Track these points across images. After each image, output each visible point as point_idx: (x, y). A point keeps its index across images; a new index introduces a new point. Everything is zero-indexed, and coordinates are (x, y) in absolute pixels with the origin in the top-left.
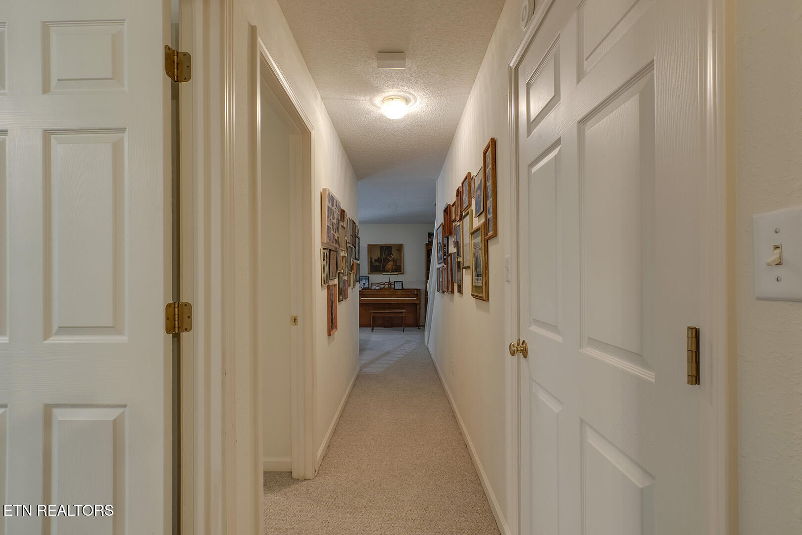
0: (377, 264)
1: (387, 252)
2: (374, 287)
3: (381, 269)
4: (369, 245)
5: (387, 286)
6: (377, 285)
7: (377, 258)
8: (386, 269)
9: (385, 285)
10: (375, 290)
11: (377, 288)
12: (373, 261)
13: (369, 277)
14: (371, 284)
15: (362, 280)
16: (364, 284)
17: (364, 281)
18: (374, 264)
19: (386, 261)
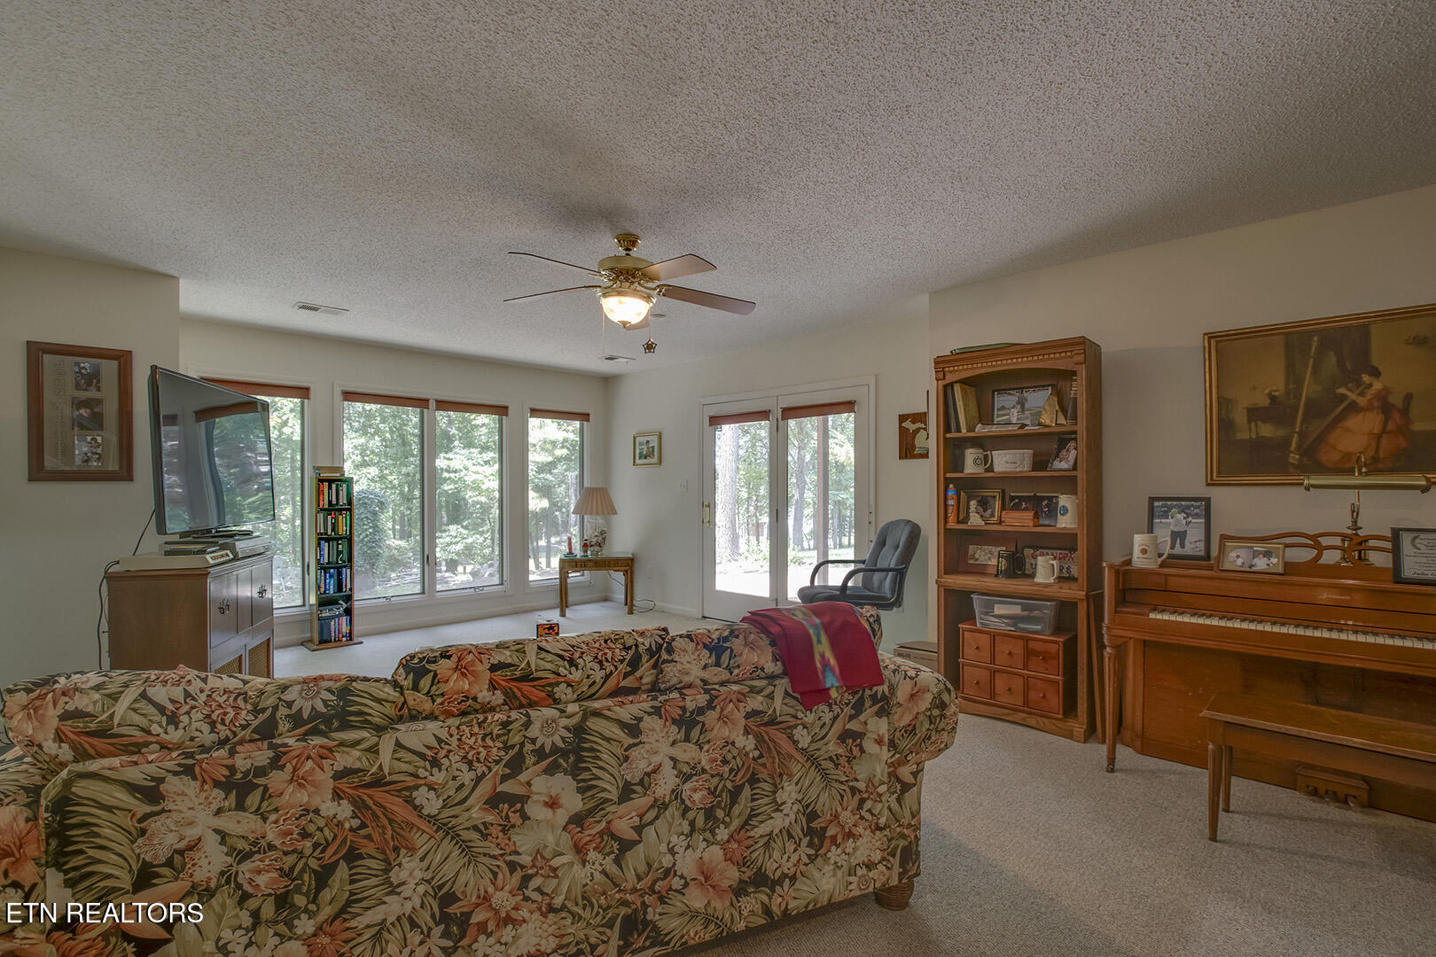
0: (1267, 430)
1: (1332, 359)
2: (1236, 558)
3: (1294, 458)
4: (1211, 336)
5: (1331, 557)
6: (1258, 547)
7: (1264, 401)
8: (1328, 456)
9: (1321, 549)
10: (1248, 576)
11: (1261, 564)
12: (1240, 417)
13: (1208, 501)
14: (1224, 538)
15: (1165, 515)
16: (1178, 536)
17: (1177, 520)
18: (1243, 435)
19: (1330, 410)
